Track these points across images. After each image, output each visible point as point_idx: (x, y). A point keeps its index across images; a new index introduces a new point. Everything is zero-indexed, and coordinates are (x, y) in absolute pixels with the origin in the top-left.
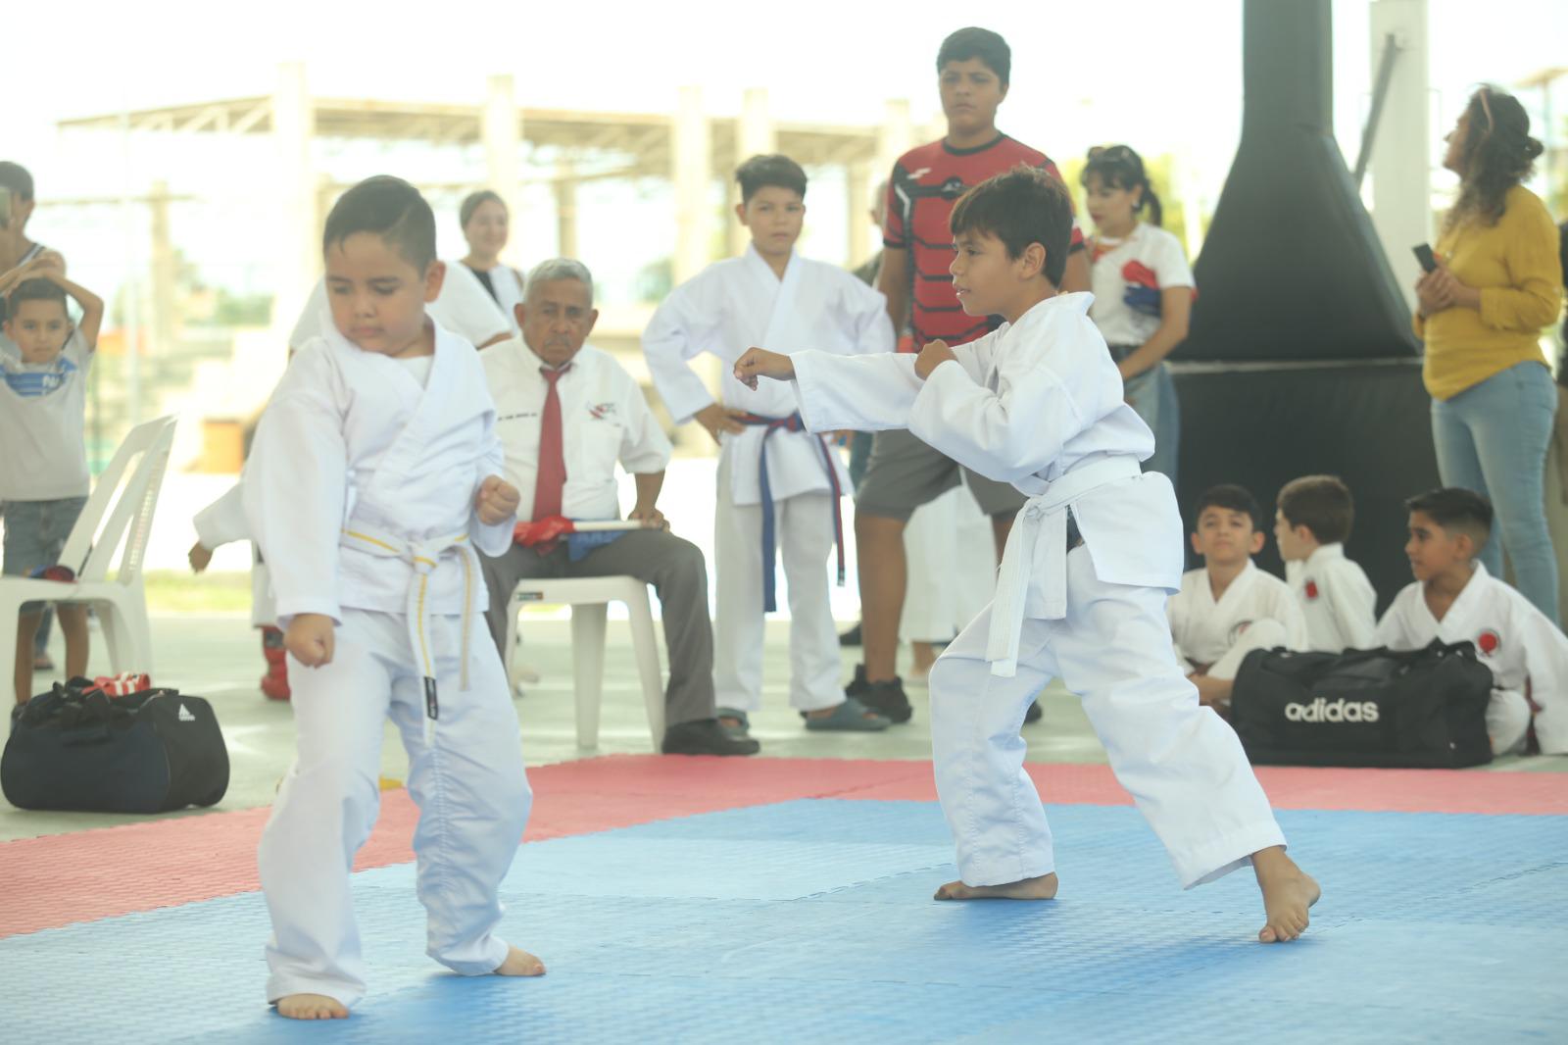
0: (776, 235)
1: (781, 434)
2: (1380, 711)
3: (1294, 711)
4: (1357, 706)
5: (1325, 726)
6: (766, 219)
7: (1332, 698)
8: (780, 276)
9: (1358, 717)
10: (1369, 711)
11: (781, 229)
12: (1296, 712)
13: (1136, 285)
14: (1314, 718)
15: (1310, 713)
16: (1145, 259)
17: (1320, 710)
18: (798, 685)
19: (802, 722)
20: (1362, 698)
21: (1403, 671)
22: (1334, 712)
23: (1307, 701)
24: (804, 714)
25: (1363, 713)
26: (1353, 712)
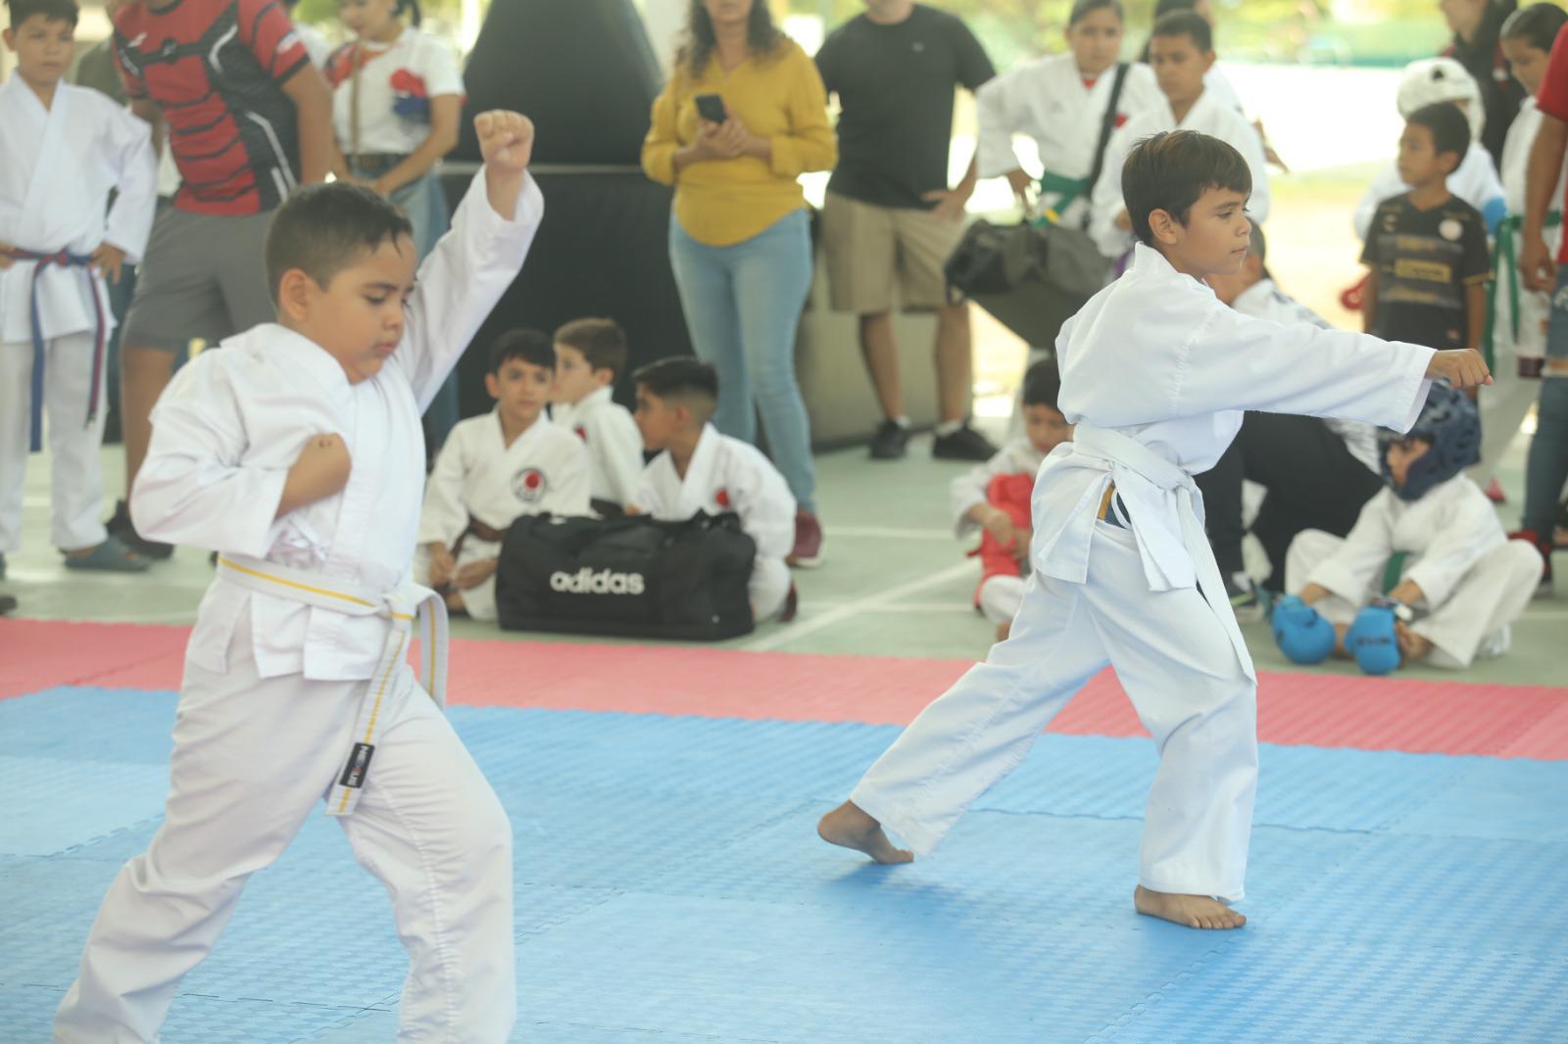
0: (47, 64)
1: (52, 269)
2: (646, 582)
3: (559, 581)
4: (622, 578)
5: (590, 598)
6: (37, 47)
7: (598, 569)
8: (48, 105)
9: (622, 589)
10: (633, 583)
11: (53, 58)
12: (562, 581)
13: (404, 95)
14: (579, 589)
15: (576, 583)
16: (414, 66)
17: (585, 581)
18: (60, 523)
19: (61, 558)
20: (628, 570)
21: (669, 542)
22: (599, 583)
23: (573, 571)
24: (64, 552)
25: (628, 585)
26: (618, 583)
